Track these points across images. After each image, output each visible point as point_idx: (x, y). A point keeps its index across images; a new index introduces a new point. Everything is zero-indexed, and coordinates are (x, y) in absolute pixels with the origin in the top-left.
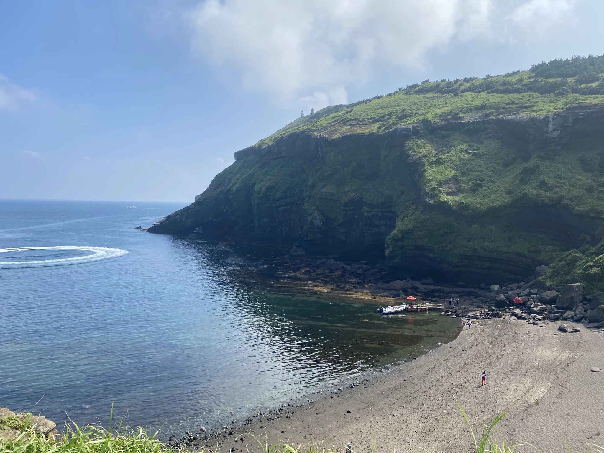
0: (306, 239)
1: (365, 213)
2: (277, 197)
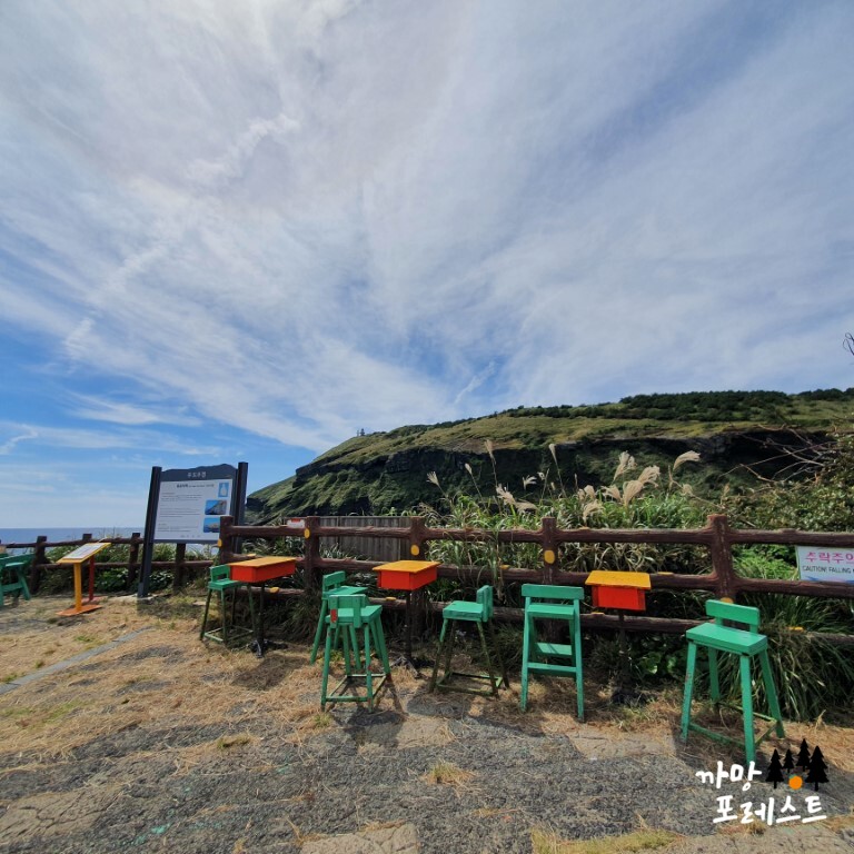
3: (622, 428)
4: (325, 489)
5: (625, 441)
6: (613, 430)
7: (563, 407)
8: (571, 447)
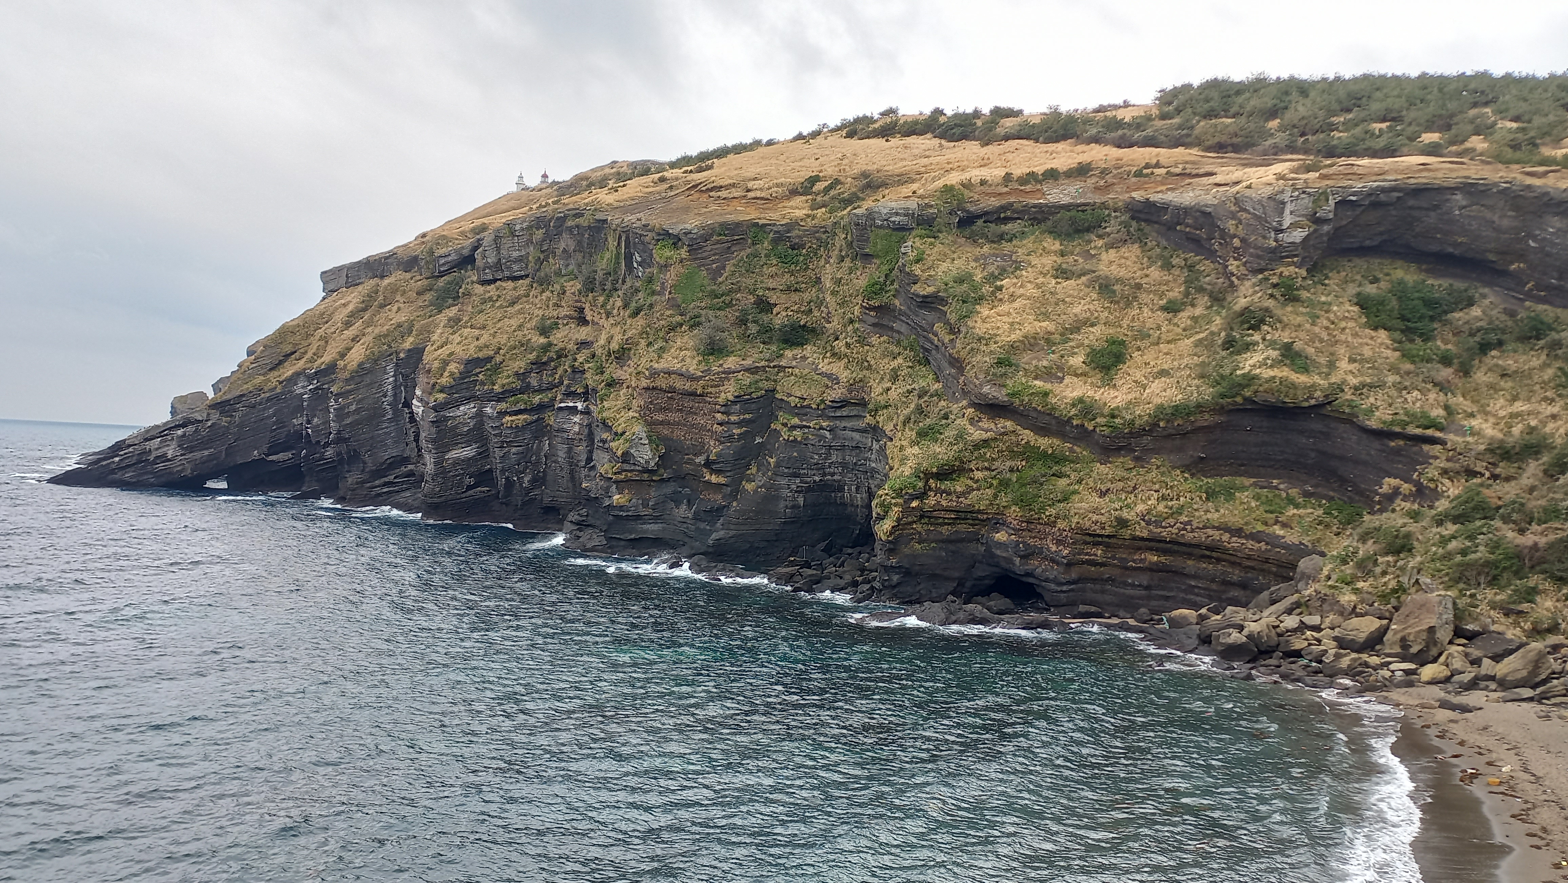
1: (785, 432)
3: (1082, 171)
4: (348, 325)
5: (1067, 207)
6: (1052, 175)
8: (897, 219)
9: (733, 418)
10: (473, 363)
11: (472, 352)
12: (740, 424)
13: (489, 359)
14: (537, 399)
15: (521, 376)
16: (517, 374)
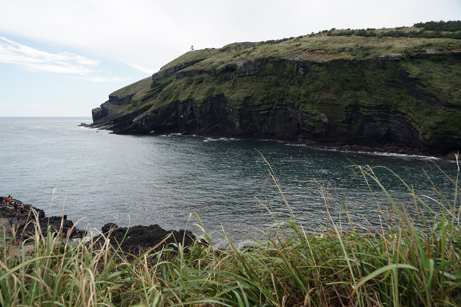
0: (313, 132)
1: (364, 113)
2: (256, 104)
4: (185, 89)
6: (423, 46)
7: (368, 29)
8: (397, 58)
9: (348, 110)
10: (247, 98)
11: (245, 95)
12: (350, 111)
13: (251, 97)
14: (268, 106)
15: (262, 101)
16: (260, 100)
